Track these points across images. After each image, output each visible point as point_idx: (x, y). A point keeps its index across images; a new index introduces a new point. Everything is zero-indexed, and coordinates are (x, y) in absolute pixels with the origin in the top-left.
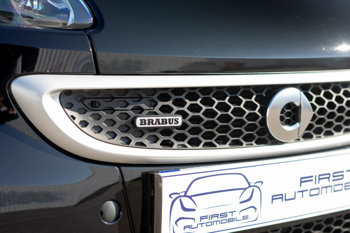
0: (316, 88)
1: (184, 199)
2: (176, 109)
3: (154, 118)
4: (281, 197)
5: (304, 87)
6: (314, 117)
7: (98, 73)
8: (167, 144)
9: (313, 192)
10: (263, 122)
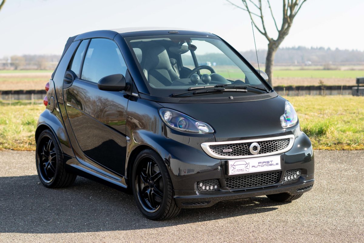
0: (261, 142)
1: (233, 166)
2: (231, 148)
3: (227, 150)
4: (254, 166)
5: (258, 142)
6: (261, 149)
7: (216, 142)
8: (229, 155)
9: (262, 166)
10: (249, 150)
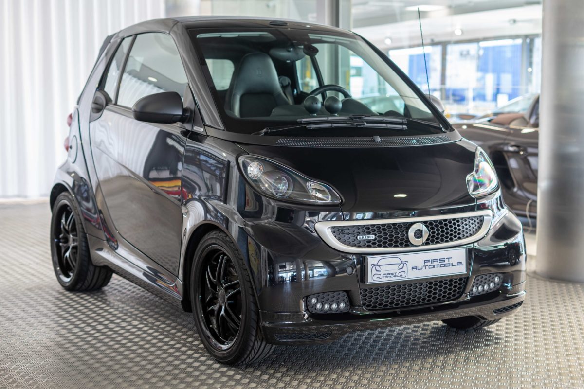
0: (431, 223)
1: (377, 267)
2: (372, 233)
3: (364, 236)
4: (416, 268)
5: (425, 223)
6: (430, 235)
7: (344, 220)
8: (369, 246)
9: (430, 267)
10: (407, 237)
